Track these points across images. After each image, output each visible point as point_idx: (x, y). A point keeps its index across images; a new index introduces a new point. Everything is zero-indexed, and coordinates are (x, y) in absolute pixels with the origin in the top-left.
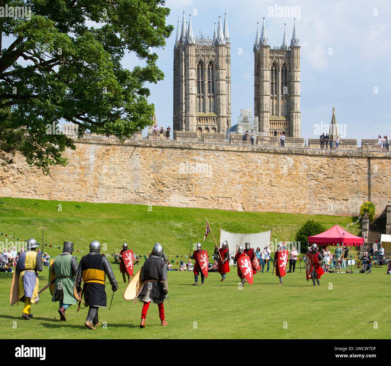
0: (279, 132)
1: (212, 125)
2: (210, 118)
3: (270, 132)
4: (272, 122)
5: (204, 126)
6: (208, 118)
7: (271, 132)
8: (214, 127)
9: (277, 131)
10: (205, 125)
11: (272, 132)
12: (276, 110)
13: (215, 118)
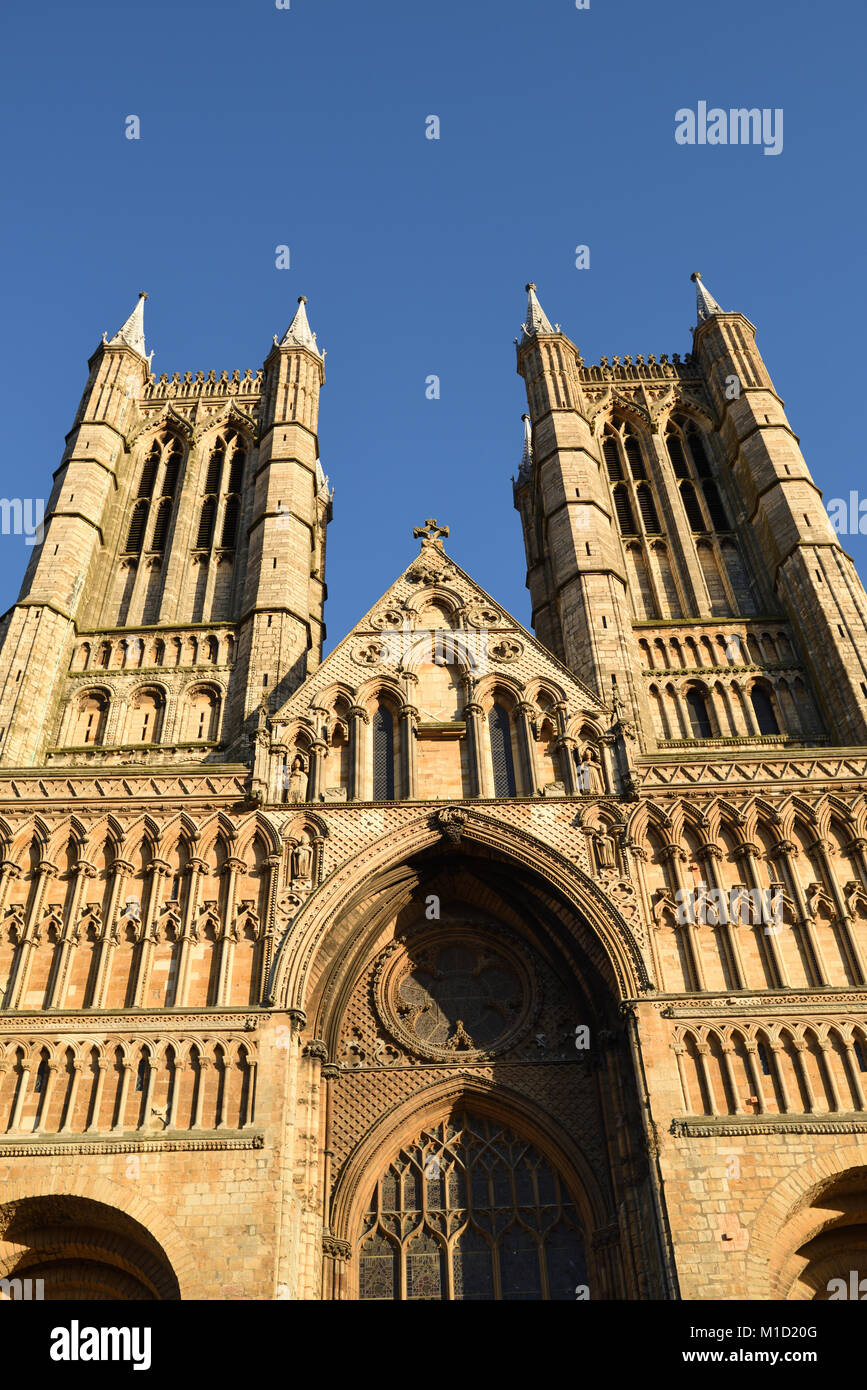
0: (726, 682)
1: (189, 671)
2: (185, 636)
3: (654, 689)
4: (657, 634)
5: (130, 679)
6: (168, 638)
7: (662, 687)
8: (208, 676)
9: (710, 681)
10: (136, 673)
11: (670, 687)
12: (673, 598)
13: (221, 635)
